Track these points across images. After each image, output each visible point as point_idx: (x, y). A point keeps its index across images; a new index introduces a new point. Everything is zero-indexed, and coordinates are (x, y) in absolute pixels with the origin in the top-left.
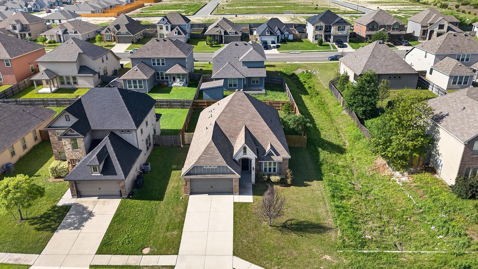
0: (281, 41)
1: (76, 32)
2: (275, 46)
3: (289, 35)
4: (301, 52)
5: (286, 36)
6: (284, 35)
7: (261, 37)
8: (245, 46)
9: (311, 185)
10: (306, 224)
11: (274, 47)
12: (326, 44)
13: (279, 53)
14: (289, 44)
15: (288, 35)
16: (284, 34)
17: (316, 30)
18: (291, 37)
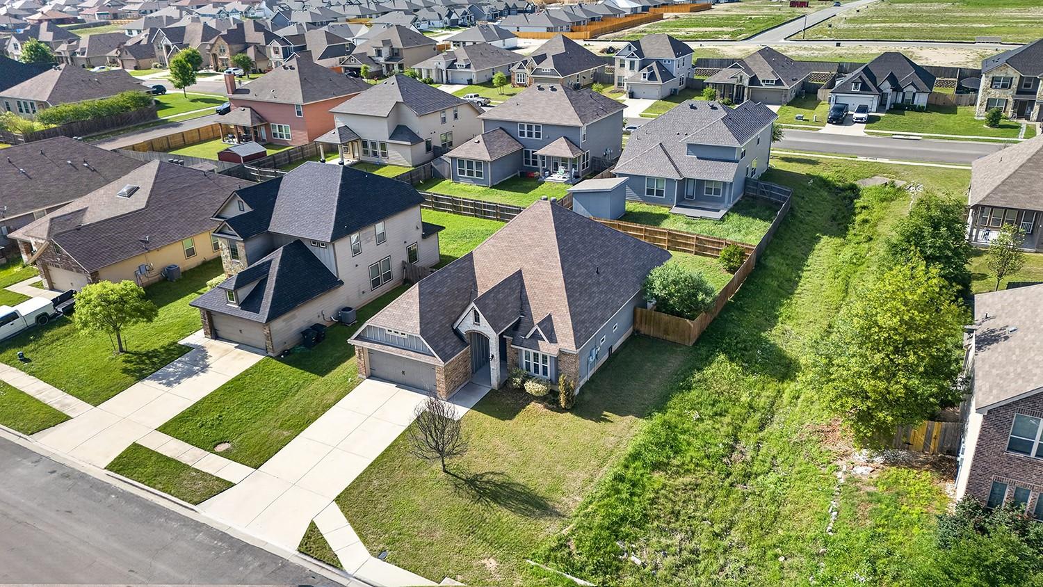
0: (890, 108)
1: (468, 66)
2: (861, 119)
3: (917, 94)
4: (924, 137)
5: (909, 97)
6: (904, 94)
7: (837, 95)
8: (712, 110)
9: (612, 422)
10: (518, 490)
11: (859, 121)
12: (1011, 124)
13: (865, 134)
14: (909, 116)
15: (914, 94)
16: (902, 90)
17: (991, 87)
18: (922, 100)
